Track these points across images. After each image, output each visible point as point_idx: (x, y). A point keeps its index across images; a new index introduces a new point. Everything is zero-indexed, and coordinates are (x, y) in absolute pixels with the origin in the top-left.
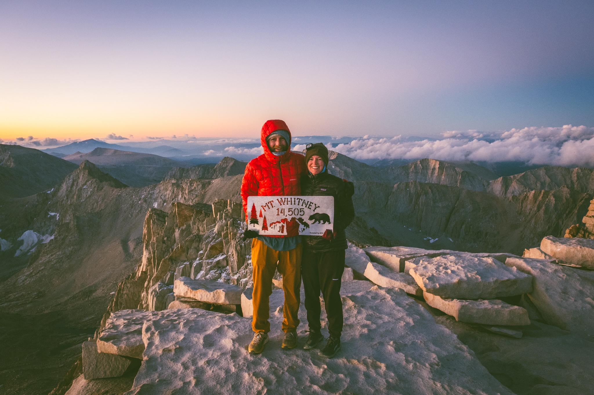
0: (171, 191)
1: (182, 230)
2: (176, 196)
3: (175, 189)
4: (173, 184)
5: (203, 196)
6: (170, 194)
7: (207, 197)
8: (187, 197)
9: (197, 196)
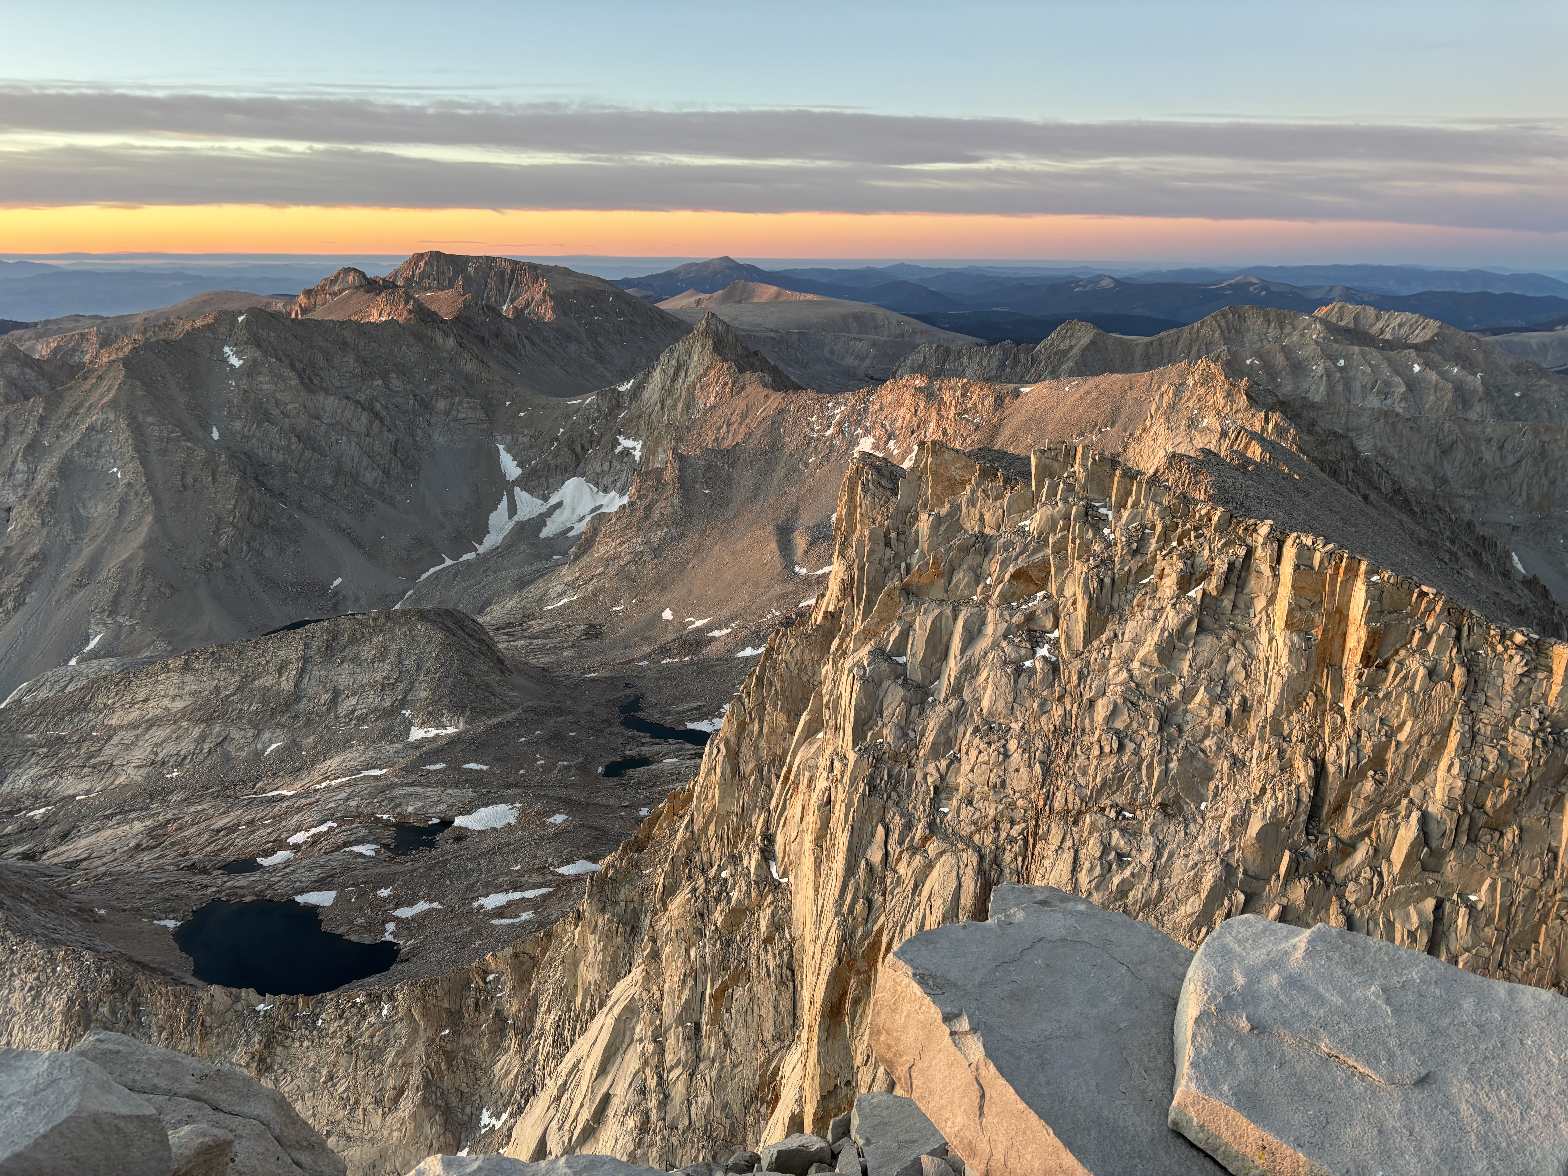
0: (909, 408)
1: (938, 517)
2: (923, 424)
3: (922, 404)
4: (919, 390)
5: (995, 430)
6: (907, 418)
7: (1006, 433)
8: (950, 431)
9: (977, 427)
